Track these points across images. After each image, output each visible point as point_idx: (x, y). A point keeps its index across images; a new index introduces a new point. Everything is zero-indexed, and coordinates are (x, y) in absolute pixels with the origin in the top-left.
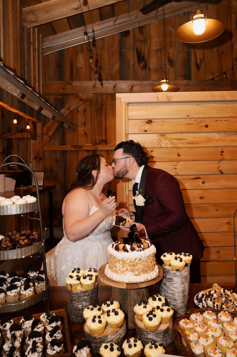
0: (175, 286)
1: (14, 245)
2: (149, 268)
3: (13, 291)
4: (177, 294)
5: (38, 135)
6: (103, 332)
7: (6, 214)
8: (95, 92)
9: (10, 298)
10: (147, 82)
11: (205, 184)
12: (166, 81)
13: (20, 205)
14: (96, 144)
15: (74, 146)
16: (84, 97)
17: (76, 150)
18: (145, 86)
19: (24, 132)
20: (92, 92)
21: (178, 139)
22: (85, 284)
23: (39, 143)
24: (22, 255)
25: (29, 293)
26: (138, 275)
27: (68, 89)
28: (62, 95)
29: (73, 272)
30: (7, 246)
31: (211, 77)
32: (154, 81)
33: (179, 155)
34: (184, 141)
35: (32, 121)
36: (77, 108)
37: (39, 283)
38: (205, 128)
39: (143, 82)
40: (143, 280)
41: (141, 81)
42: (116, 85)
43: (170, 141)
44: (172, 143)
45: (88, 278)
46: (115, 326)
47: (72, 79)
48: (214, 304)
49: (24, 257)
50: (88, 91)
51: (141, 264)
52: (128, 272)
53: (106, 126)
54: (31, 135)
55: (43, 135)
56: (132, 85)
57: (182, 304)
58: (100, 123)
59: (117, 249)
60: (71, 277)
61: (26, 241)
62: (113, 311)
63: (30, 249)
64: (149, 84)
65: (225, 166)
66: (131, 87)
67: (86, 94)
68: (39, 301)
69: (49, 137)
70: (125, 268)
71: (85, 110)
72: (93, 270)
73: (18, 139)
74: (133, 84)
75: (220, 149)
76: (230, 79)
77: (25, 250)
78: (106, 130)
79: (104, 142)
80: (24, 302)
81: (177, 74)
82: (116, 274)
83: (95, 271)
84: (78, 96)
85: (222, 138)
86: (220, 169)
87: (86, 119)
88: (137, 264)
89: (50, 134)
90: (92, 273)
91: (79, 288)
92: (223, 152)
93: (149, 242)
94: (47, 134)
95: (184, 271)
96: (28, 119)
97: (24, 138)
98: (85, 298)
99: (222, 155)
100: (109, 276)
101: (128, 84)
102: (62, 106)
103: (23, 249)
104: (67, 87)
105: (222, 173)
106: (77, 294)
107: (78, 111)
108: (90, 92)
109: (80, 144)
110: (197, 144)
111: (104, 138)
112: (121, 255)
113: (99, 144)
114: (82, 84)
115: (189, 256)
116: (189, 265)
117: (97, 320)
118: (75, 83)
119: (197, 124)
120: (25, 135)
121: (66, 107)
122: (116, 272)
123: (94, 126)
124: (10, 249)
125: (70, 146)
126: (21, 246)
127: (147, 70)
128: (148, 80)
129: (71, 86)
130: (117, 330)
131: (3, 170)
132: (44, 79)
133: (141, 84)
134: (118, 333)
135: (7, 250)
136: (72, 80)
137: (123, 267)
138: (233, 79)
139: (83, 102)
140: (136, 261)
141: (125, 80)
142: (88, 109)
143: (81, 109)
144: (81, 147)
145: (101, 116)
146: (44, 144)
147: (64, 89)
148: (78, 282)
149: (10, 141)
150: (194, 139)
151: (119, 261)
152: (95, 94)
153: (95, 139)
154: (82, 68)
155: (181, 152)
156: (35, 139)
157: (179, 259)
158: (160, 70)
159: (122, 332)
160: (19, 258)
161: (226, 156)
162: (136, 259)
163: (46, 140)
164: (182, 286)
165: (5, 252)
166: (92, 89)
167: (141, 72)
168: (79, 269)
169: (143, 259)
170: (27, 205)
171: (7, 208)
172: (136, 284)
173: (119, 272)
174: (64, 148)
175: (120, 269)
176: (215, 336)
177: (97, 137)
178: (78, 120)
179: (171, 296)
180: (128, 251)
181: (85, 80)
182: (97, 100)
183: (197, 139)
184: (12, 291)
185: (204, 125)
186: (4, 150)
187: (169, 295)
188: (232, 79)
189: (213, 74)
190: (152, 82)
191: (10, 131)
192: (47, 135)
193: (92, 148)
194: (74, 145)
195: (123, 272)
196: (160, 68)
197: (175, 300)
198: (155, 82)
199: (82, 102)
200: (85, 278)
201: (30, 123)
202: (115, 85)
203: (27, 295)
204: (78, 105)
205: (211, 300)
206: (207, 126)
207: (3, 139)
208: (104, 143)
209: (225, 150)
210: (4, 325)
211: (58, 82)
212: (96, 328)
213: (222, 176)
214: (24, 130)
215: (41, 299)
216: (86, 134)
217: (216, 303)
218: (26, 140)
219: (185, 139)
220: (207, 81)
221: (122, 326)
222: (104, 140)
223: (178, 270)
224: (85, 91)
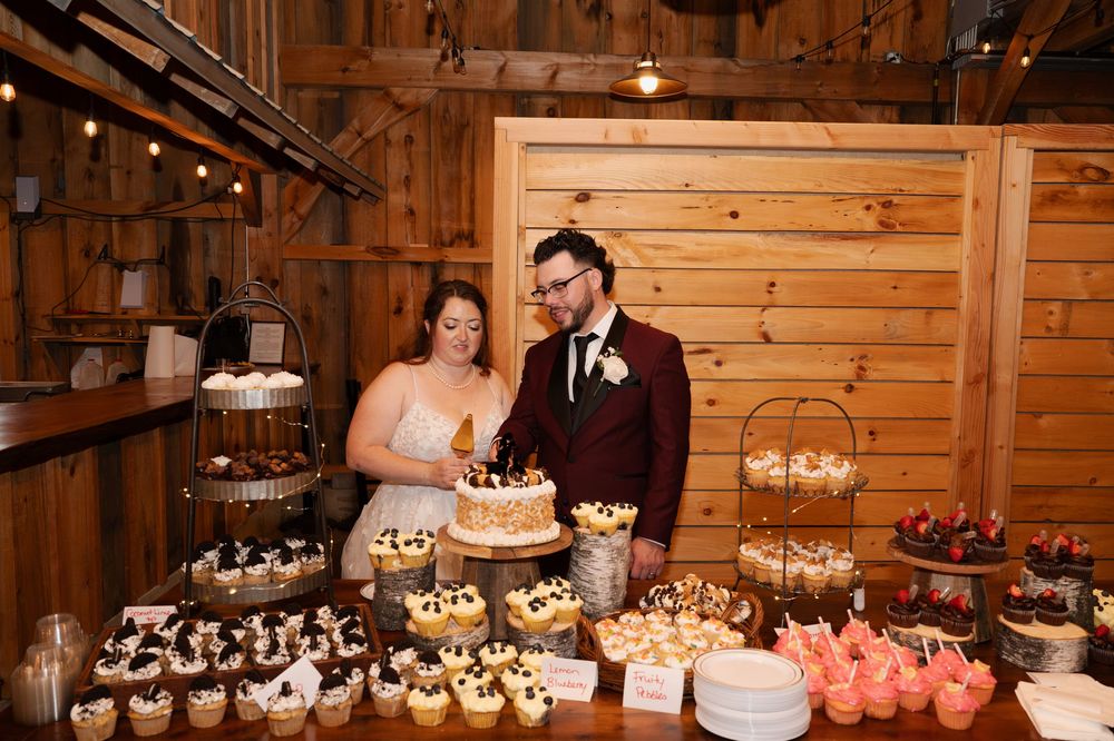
0: (596, 565)
1: (261, 473)
2: (538, 522)
3: (259, 566)
4: (598, 583)
5: (266, 211)
6: (443, 631)
7: (244, 408)
8: (442, 84)
9: (251, 578)
10: (602, 60)
11: (723, 367)
12: (654, 64)
13: (272, 391)
14: (443, 244)
15: (376, 250)
16: (408, 97)
17: (380, 259)
18: (592, 72)
19: (223, 201)
20: (430, 84)
21: (657, 247)
22: (410, 555)
23: (270, 235)
24: (277, 493)
25: (292, 569)
26: (514, 533)
27: (357, 71)
28: (340, 91)
29: (383, 535)
30: (246, 474)
31: (796, 50)
32: (623, 55)
33: (658, 289)
34: (673, 254)
35: (249, 170)
36: (385, 132)
37: (309, 558)
38: (729, 219)
39: (589, 59)
40: (524, 544)
41: (583, 57)
42: (505, 64)
43: (636, 252)
44: (641, 257)
45: (415, 545)
46: (467, 622)
47: (369, 39)
48: (675, 603)
49: (280, 497)
50: (419, 80)
51: (520, 512)
52: (493, 527)
53: (472, 189)
54: (245, 209)
55: (280, 213)
56: (555, 67)
57: (610, 603)
58: (456, 180)
59: (474, 483)
60: (380, 543)
61: (284, 465)
62: (463, 597)
63: (293, 483)
64: (606, 66)
65: (776, 321)
66: (550, 72)
67: (415, 90)
68: (312, 589)
69: (300, 219)
70: (488, 519)
71: (409, 140)
72: (425, 533)
73: (205, 220)
74: (558, 64)
75: (766, 278)
76: (854, 59)
77: (283, 483)
78: (472, 202)
79: (467, 239)
80: (282, 586)
81: (695, 39)
82: (470, 532)
83: (430, 535)
84: (388, 94)
85: (774, 249)
86: (764, 328)
87: (411, 165)
88: (512, 511)
89: (303, 209)
90: (424, 536)
91: (396, 565)
92: (773, 285)
93: (541, 474)
94: (292, 208)
95: (616, 536)
96: (237, 164)
97: (222, 220)
98: (409, 582)
99: (770, 292)
100: (455, 536)
101: (544, 64)
102: (340, 125)
103: (280, 481)
104: (353, 67)
105: (767, 339)
106: (393, 574)
107: (388, 142)
108: (425, 84)
109: (392, 243)
110: (708, 261)
111: (465, 226)
112: (482, 493)
113: (451, 244)
114: (402, 58)
115: (630, 508)
116: (629, 528)
117: (432, 607)
118: (379, 55)
119: (710, 207)
120: (227, 210)
121: (350, 128)
122: (471, 529)
123: (437, 189)
124: (252, 480)
125: (362, 248)
126: (274, 475)
127: (604, 18)
128: (605, 53)
129: (366, 63)
130: (470, 629)
131: (159, 312)
132: (284, 38)
133: (582, 64)
134: (472, 634)
135: (245, 480)
136: (371, 45)
137: (484, 518)
138: (864, 60)
139: (405, 113)
140: (511, 506)
141: (536, 50)
142: (419, 135)
143: (397, 133)
144: (396, 251)
145: (459, 159)
146: (284, 238)
147: (345, 70)
148: (395, 552)
149: (178, 225)
150: (699, 248)
151: (476, 505)
152: (441, 90)
153: (439, 231)
154: (400, 6)
155: (664, 279)
156: (257, 223)
157: (606, 512)
158: (643, 22)
159: (481, 633)
160: (271, 498)
161: (781, 294)
162: (510, 502)
163: (291, 228)
164: (611, 566)
165: (244, 484)
166: (431, 76)
167: (583, 27)
168: (395, 532)
169: (524, 503)
170: (285, 392)
171: (245, 395)
172: (511, 548)
173: (476, 527)
174: (344, 253)
175: (477, 523)
176: (655, 640)
177: (444, 224)
178: (389, 171)
179: (588, 585)
180: (494, 487)
181: (411, 45)
182: (446, 110)
183: (706, 248)
184: (255, 567)
185: (727, 210)
186: (163, 256)
187: (584, 584)
188: (859, 59)
189: (802, 42)
190: (615, 60)
191: (178, 196)
192: (292, 213)
193: (428, 258)
194: (377, 244)
195: (483, 528)
196: (642, 16)
197: (596, 593)
198: (626, 61)
199: (400, 115)
200: (408, 543)
201: (243, 174)
202: (502, 63)
203: (288, 573)
204: (390, 122)
205: (670, 598)
206: (734, 215)
207: (158, 219)
208: (466, 244)
209: (780, 279)
210: (248, 619)
211: (329, 47)
212: (430, 619)
213: (769, 346)
214: (222, 195)
215: (316, 586)
216: (411, 212)
217: (679, 603)
218: (229, 225)
219: (677, 248)
220: (782, 63)
221: (480, 623)
222: (466, 233)
223: (602, 534)
224: (409, 79)
